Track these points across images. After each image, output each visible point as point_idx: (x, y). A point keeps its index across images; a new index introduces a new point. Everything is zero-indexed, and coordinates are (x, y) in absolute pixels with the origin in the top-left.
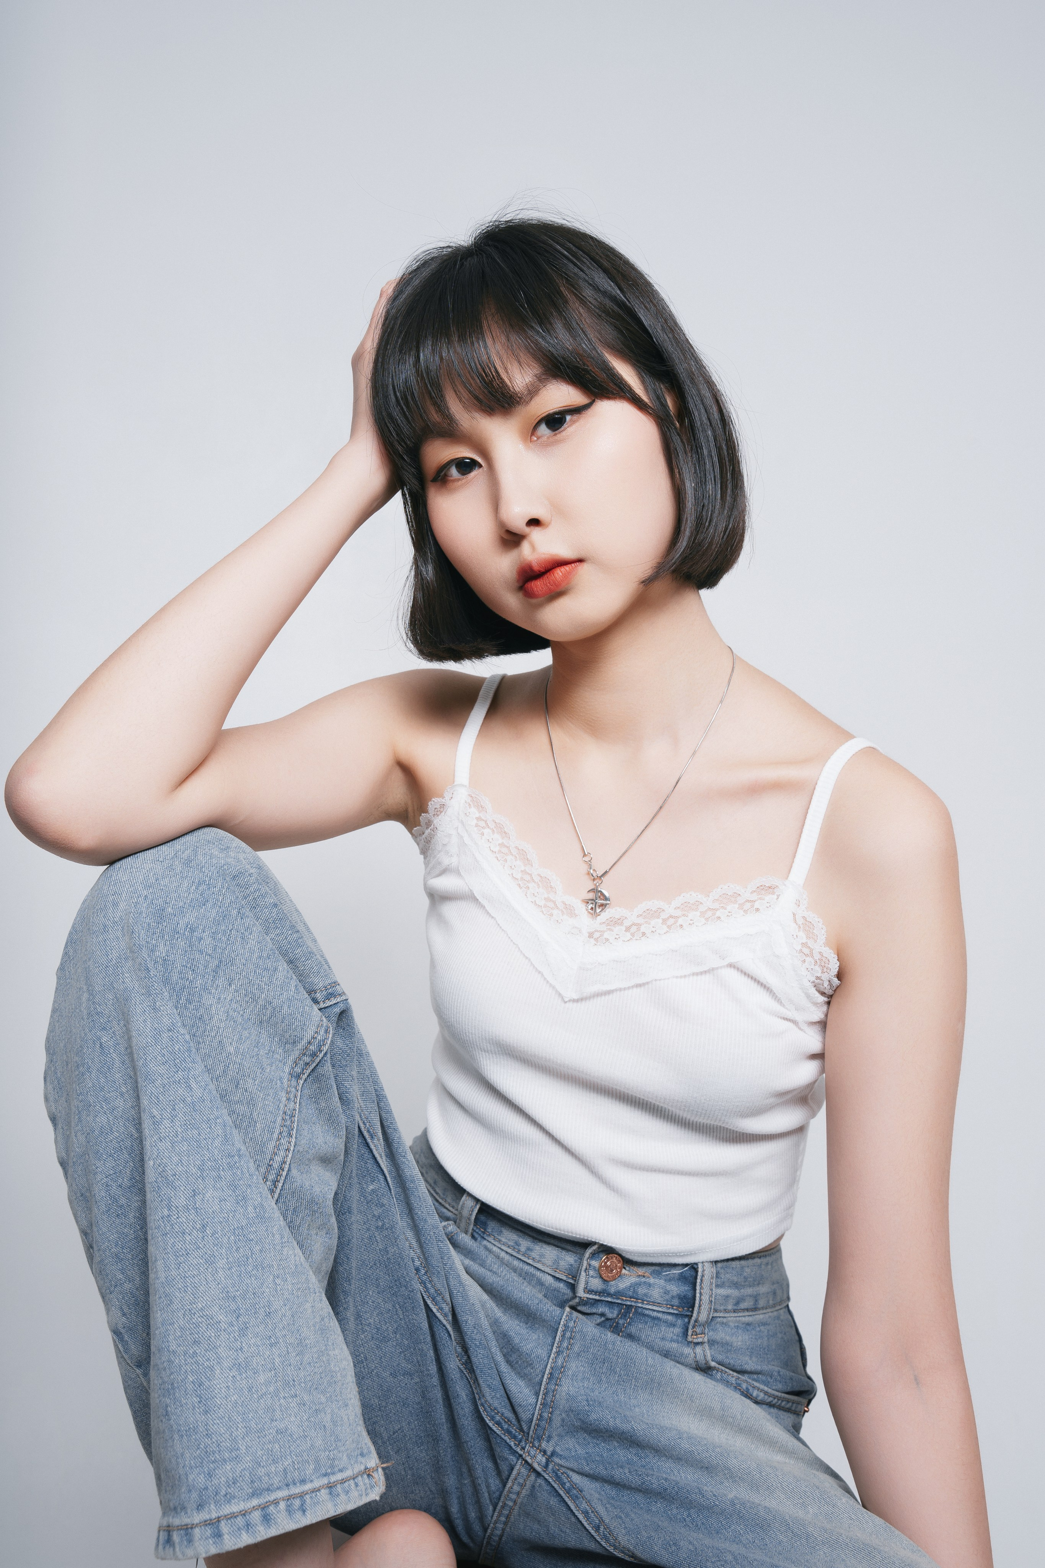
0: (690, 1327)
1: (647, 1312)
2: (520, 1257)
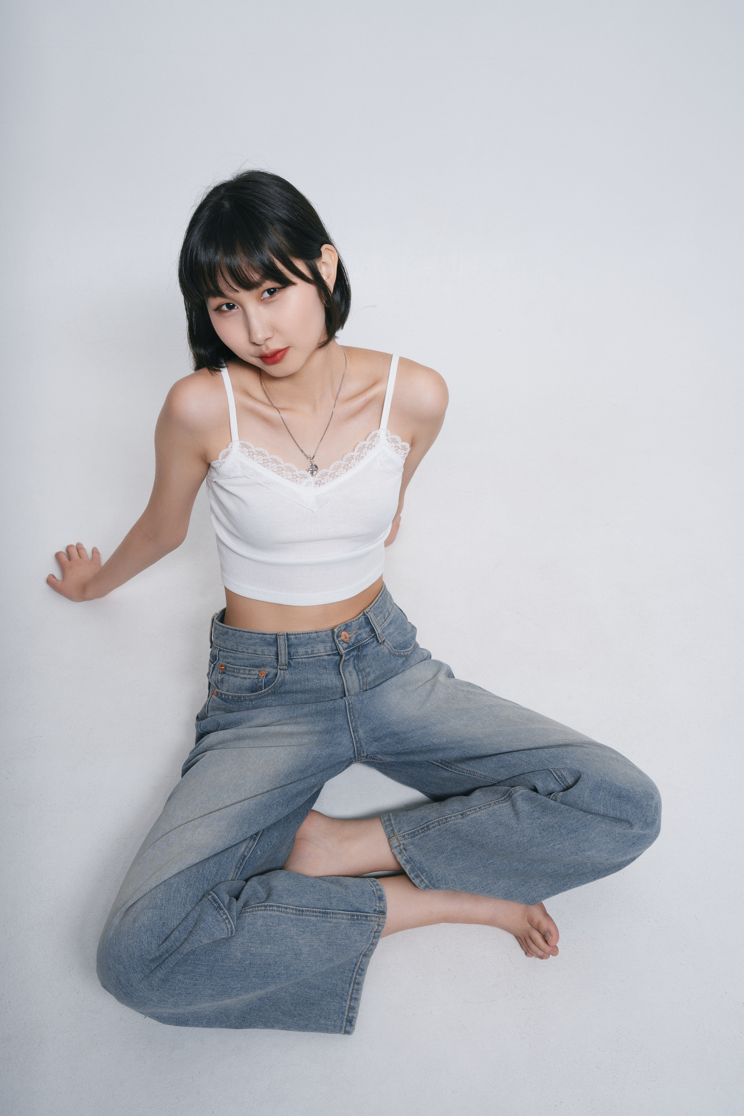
0: (378, 637)
1: (365, 644)
2: (310, 656)
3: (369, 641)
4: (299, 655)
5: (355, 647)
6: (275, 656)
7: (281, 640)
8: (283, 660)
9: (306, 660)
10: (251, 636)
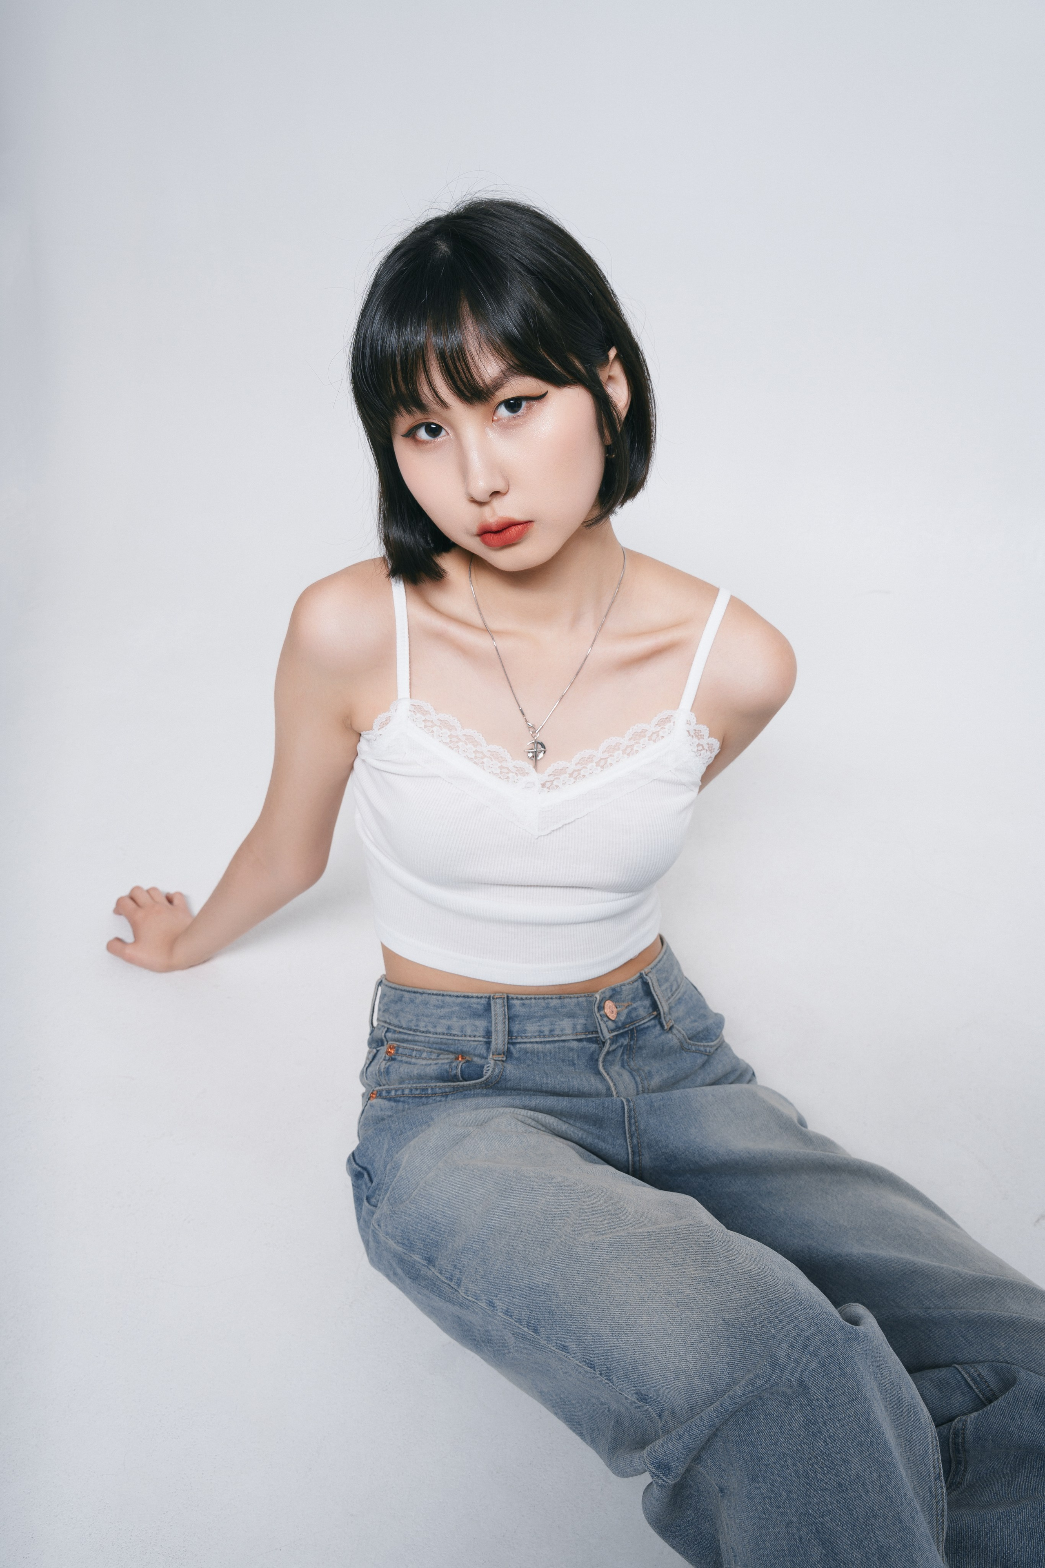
0: (663, 1020)
1: (643, 1027)
2: (548, 1040)
3: (648, 1024)
4: (526, 1037)
5: (626, 1029)
6: (484, 1037)
7: (498, 1006)
8: (500, 1041)
9: (540, 1046)
10: (443, 1002)
